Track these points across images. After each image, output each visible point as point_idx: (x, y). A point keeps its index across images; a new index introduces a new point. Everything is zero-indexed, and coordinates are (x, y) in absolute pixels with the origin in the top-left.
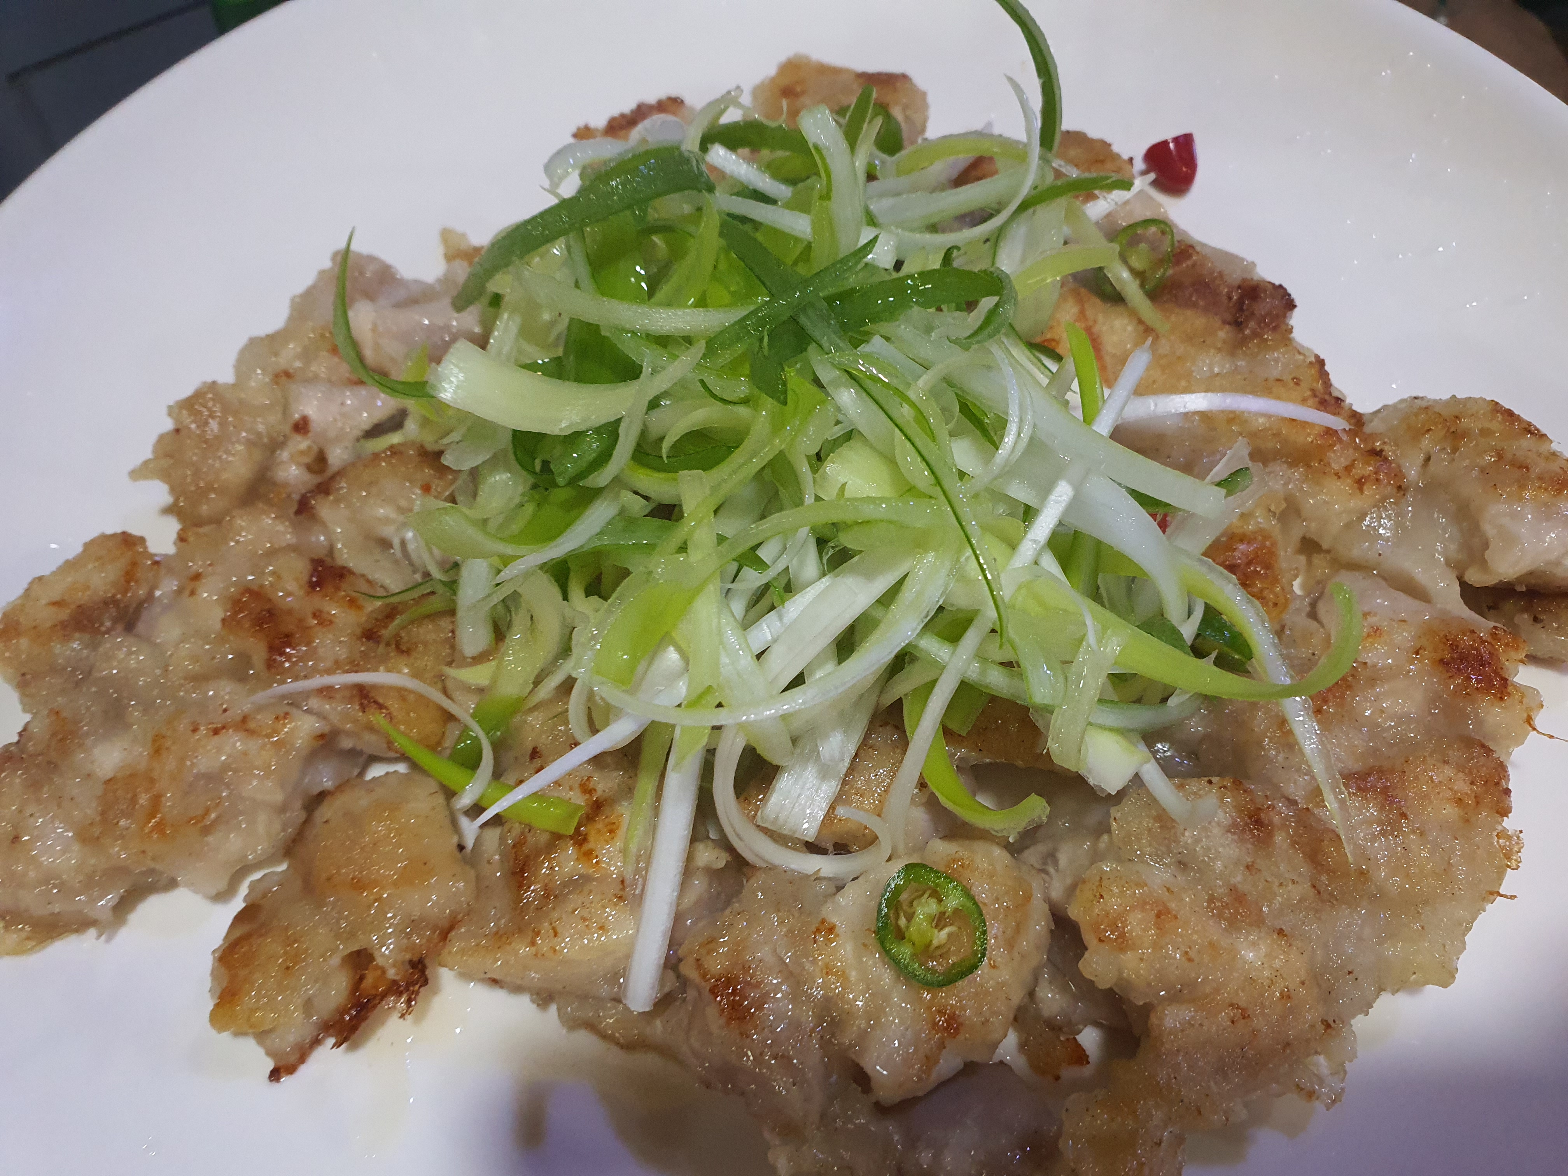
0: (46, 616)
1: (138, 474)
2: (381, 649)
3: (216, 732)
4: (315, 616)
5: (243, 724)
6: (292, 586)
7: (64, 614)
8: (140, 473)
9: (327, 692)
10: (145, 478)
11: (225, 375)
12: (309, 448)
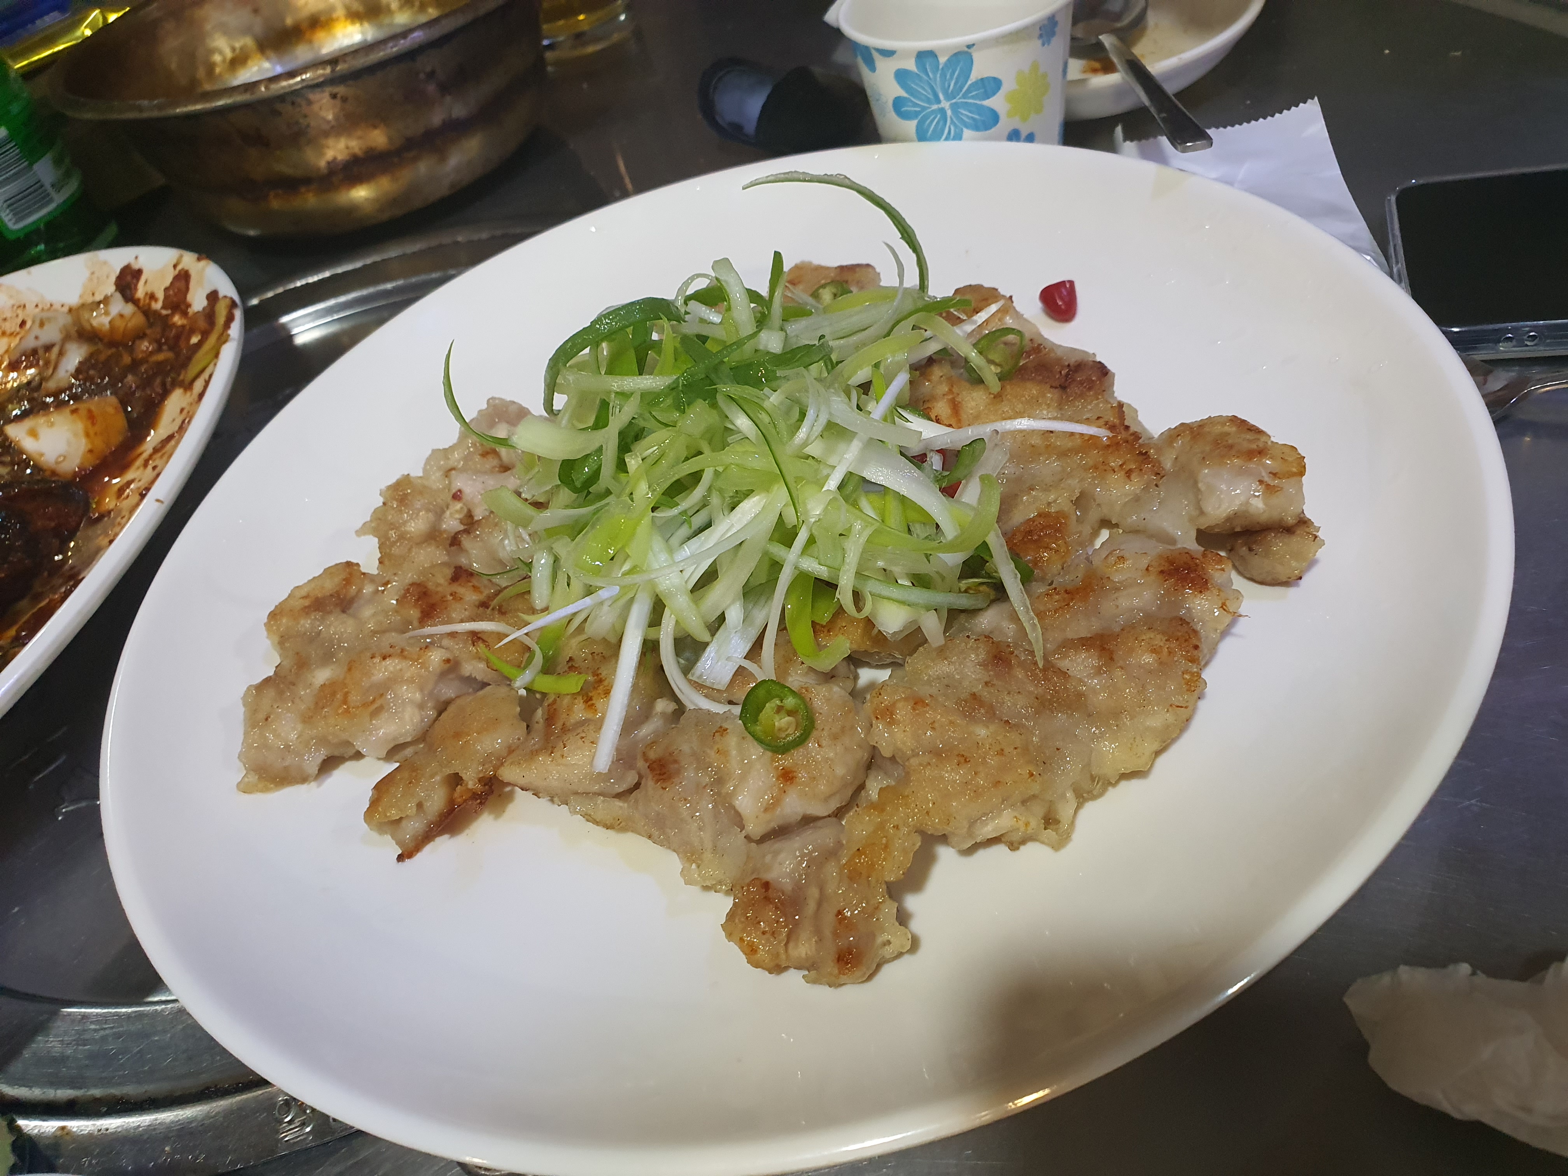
0: (299, 604)
1: (360, 532)
2: (489, 611)
3: (384, 658)
4: (451, 595)
5: (402, 654)
6: (441, 581)
7: (307, 603)
8: (361, 532)
9: (453, 635)
10: (365, 534)
11: (417, 472)
12: (462, 508)
